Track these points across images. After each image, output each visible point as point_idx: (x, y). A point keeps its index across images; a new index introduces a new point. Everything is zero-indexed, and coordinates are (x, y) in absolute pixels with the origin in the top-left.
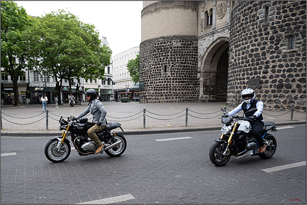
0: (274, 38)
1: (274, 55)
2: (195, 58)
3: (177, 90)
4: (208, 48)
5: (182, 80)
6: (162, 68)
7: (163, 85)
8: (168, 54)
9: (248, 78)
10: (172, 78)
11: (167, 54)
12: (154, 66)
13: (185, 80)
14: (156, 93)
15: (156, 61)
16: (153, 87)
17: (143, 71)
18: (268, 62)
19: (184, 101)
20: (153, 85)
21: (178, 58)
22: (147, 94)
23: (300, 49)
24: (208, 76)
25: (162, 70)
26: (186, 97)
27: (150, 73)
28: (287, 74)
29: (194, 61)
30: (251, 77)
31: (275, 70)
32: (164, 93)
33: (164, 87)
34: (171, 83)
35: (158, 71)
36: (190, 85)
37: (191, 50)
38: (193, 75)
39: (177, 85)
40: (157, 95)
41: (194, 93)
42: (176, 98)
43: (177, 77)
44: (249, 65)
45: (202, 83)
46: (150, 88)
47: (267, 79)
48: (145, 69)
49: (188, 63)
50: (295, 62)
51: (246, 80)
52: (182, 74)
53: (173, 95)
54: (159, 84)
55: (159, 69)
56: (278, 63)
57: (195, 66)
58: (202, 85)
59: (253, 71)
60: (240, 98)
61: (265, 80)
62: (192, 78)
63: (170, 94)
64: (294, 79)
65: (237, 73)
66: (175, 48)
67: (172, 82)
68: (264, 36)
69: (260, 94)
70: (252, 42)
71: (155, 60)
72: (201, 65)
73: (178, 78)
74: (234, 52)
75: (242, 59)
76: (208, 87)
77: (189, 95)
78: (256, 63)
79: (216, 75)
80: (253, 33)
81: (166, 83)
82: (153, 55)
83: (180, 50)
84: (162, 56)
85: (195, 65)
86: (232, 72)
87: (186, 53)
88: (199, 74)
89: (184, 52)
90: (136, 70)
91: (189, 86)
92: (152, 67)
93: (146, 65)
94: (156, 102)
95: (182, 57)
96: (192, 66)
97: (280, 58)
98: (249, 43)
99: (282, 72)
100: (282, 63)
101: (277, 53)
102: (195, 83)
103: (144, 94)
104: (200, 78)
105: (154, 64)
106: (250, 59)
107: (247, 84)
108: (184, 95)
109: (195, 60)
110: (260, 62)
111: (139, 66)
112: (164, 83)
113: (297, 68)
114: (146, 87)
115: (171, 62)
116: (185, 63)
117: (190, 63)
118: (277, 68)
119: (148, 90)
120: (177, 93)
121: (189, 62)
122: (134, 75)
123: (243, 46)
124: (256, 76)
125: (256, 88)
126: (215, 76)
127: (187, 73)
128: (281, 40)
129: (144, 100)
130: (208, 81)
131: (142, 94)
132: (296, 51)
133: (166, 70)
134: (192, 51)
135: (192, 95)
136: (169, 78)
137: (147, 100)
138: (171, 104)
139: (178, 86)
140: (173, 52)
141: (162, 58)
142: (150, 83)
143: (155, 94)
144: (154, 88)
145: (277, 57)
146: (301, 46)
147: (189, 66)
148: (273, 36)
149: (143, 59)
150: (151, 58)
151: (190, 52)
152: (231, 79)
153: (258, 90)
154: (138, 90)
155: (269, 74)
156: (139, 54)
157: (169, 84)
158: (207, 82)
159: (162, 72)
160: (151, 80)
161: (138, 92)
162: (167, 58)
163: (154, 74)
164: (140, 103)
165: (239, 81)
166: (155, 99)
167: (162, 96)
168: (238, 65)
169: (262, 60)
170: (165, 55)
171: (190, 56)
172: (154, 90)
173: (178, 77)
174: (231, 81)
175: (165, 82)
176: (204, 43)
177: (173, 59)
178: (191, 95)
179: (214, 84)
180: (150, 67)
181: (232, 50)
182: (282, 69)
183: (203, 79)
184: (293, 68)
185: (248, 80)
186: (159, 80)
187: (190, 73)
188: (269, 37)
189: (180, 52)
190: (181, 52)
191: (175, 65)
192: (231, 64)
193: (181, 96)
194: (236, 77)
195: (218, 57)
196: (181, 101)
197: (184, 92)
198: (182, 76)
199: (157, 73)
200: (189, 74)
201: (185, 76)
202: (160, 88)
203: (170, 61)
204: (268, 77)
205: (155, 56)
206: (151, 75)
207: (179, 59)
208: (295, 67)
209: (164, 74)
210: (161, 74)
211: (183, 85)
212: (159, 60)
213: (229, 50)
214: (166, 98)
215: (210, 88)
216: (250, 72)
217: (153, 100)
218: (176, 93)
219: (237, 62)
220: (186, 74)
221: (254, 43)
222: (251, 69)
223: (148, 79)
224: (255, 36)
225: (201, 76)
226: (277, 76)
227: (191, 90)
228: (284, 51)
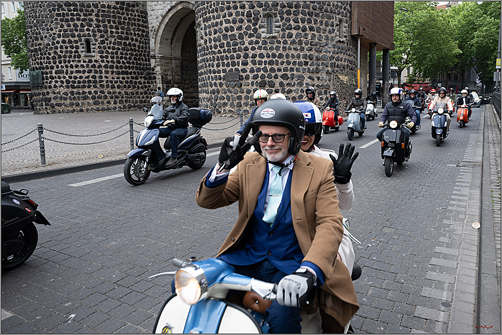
0: (251, 15)
1: (252, 39)
2: (143, 31)
3: (115, 88)
4: (164, 17)
5: (124, 69)
6: (81, 44)
7: (85, 78)
8: (91, 17)
9: (224, 71)
10: (103, 64)
11: (89, 17)
12: (62, 38)
13: (129, 69)
14: (72, 93)
15: (66, 27)
16: (64, 80)
17: (38, 47)
18: (246, 49)
19: (130, 107)
20: (64, 77)
21: (111, 27)
22: (53, 96)
23: (280, 35)
24: (169, 64)
25: (81, 47)
26: (134, 100)
27: (55, 53)
28: (269, 67)
29: (142, 36)
30: (228, 69)
31: (256, 60)
32: (90, 93)
33: (89, 82)
34: (102, 75)
35: (73, 49)
36: (139, 80)
37: (135, 16)
38: (143, 61)
39: (115, 78)
40: (74, 98)
41: (147, 93)
42: (115, 103)
43: (114, 63)
44: (224, 51)
45: (160, 77)
46: (56, 82)
47: (247, 73)
48: (40, 41)
49: (132, 39)
50: (275, 51)
51: (222, 73)
52: (121, 58)
53: (108, 97)
54: (78, 75)
55: (74, 45)
56: (258, 52)
57: (146, 46)
58: (160, 80)
59: (229, 61)
60: (216, 101)
61: (245, 74)
62: (142, 66)
63: (103, 95)
64: (276, 75)
65: (209, 62)
66: (105, 8)
67: (103, 72)
68: (239, 10)
69: (241, 94)
70: (225, 17)
71: (62, 26)
72: (155, 45)
73: (115, 66)
74: (203, 29)
75: (214, 41)
76: (170, 83)
77: (139, 97)
78: (233, 48)
79: (181, 63)
80: (226, 3)
81: (91, 74)
82: (58, 15)
83: (113, 12)
84: (78, 19)
85: (146, 44)
86: (203, 60)
87: (126, 20)
88: (153, 61)
89: (122, 17)
90: (20, 44)
91: (137, 81)
92: (58, 39)
93: (43, 34)
94: (74, 110)
95: (120, 26)
96: (139, 46)
97: (259, 45)
98: (221, 17)
99: (263, 64)
100: (263, 51)
101: (257, 37)
102: (147, 75)
103: (44, 95)
104: (155, 67)
105: (61, 33)
106: (225, 42)
107: (224, 79)
108: (129, 96)
109: (144, 34)
110: (237, 47)
111: (26, 35)
112: (89, 74)
113: (279, 59)
114: (49, 82)
115: (98, 34)
116: (127, 39)
117: (136, 40)
118: (257, 59)
119: (53, 86)
120: (116, 93)
121: (135, 38)
122: (15, 54)
123: (214, 21)
124: (234, 68)
125: (236, 85)
126: (180, 65)
127: (133, 58)
128: (259, 19)
129: (46, 108)
130: (169, 73)
131: (39, 94)
132: (276, 37)
133: (90, 49)
134: (137, 17)
135: (145, 96)
136: (97, 65)
137: (53, 107)
138: (106, 113)
139: (116, 80)
140: (100, 14)
141: (79, 23)
142: (56, 73)
143: (69, 95)
144: (66, 83)
145: (257, 43)
146: (280, 31)
147: (135, 45)
148: (250, 11)
149: (35, 21)
150: (53, 21)
151: (134, 20)
152: (203, 71)
153: (238, 89)
154: (30, 86)
155: (249, 67)
156: (23, 10)
157: (98, 75)
158: (167, 75)
159: (82, 52)
160: (57, 67)
161: (30, 90)
162: (91, 25)
163: (64, 54)
164: (35, 113)
165: (213, 75)
166: (72, 104)
167: (85, 99)
168: (209, 49)
169: (239, 45)
170: (86, 19)
171: (134, 27)
172: (67, 87)
173: (116, 63)
174: (203, 75)
175: (90, 72)
176: (157, 7)
177: (102, 28)
178: (143, 97)
179: (179, 79)
180: (54, 39)
181: (199, 25)
182: (263, 60)
183: (161, 69)
184: (274, 60)
185: (224, 74)
186: (77, 66)
187: (138, 58)
188: (246, 12)
189: (114, 17)
190: (116, 18)
191: (107, 39)
192: (201, 47)
193: (124, 99)
194: (208, 68)
195: (181, 33)
196: (124, 107)
197: (130, 91)
198: (123, 62)
199: (71, 52)
200: (135, 59)
201: (128, 62)
202: (79, 82)
203: (96, 32)
204: (248, 70)
205: (62, 17)
206: (57, 56)
207: (114, 30)
208: (276, 59)
209: (86, 56)
210: (79, 56)
211: (126, 79)
212: (72, 26)
213: (196, 25)
214: (95, 103)
215: (173, 84)
216: (226, 62)
217: (67, 106)
218: (114, 93)
219: (208, 44)
220: (130, 58)
221: (228, 18)
222: (227, 58)
223: (50, 63)
224: (229, 8)
225: (157, 63)
226: (259, 70)
227: (142, 88)
228: (263, 35)
